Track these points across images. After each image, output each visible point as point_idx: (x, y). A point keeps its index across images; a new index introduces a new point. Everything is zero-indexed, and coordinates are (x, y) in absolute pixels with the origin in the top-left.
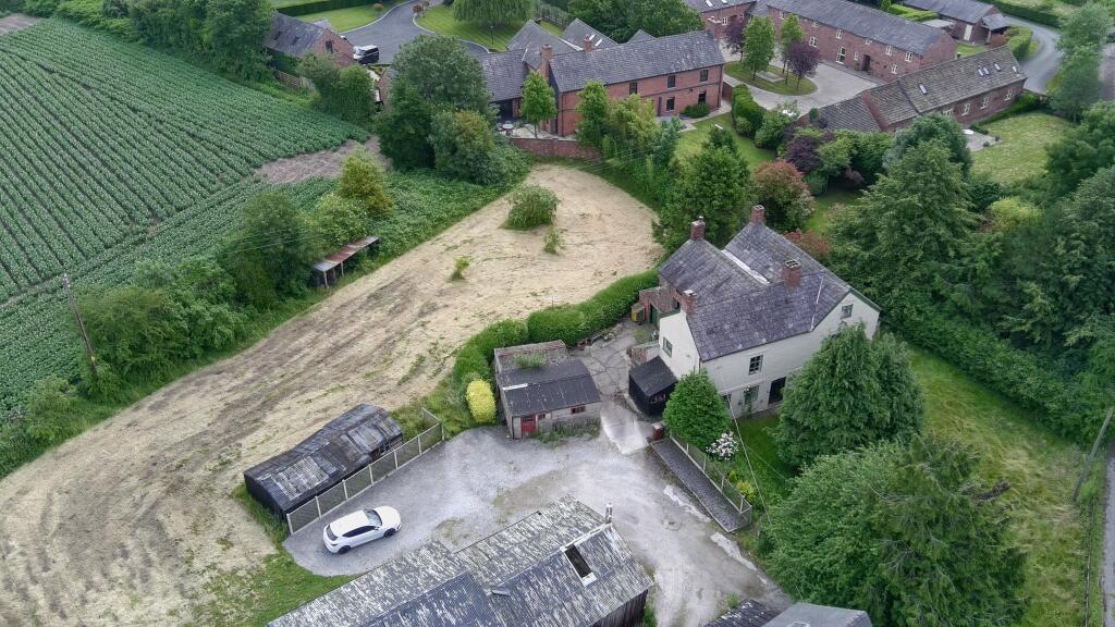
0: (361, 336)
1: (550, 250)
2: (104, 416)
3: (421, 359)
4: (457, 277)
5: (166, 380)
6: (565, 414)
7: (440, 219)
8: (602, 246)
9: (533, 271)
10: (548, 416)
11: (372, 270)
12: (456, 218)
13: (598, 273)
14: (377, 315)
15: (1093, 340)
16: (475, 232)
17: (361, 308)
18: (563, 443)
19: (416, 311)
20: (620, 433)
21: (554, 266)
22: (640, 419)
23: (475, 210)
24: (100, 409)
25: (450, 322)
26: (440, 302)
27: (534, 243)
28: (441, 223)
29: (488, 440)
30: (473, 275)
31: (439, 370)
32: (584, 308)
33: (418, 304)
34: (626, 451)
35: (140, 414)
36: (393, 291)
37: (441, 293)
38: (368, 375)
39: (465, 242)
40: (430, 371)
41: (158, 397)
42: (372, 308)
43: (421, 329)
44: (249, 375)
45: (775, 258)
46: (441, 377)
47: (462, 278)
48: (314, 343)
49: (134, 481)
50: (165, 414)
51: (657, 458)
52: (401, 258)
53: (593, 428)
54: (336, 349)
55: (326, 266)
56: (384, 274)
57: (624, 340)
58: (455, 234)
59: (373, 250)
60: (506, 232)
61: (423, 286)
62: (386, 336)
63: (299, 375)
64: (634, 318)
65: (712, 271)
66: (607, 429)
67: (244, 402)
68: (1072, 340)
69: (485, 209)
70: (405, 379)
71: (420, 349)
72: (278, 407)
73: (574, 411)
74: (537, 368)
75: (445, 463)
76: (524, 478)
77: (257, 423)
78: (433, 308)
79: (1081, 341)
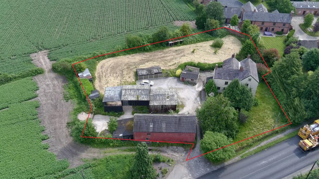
0: (169, 56)
1: (215, 53)
2: (125, 55)
4: (193, 52)
5: (136, 53)
6: (190, 80)
9: (208, 55)
10: (187, 79)
11: (179, 46)
12: (202, 41)
14: (174, 54)
16: (204, 45)
17: (173, 52)
18: (187, 85)
20: (198, 87)
21: (213, 56)
23: (207, 41)
24: (125, 53)
25: (185, 59)
26: (186, 55)
27: (213, 51)
28: (198, 41)
29: (176, 80)
30: (197, 52)
31: (177, 66)
32: (209, 64)
33: (182, 54)
34: (196, 90)
35: (130, 56)
36: (180, 51)
37: (188, 54)
38: (165, 63)
39: (201, 46)
40: (175, 66)
41: (134, 55)
43: (179, 59)
44: (148, 56)
48: (161, 55)
49: (123, 65)
50: (133, 57)
51: (201, 93)
52: (186, 46)
53: (194, 84)
54: (164, 57)
55: (170, 43)
56: (181, 47)
58: (200, 44)
60: (210, 47)
61: (186, 51)
62: (173, 58)
63: (155, 59)
65: (230, 64)
66: (197, 85)
67: (145, 60)
69: (210, 41)
70: (170, 66)
71: (176, 62)
72: (149, 62)
73: (192, 80)
74: (191, 71)
75: (166, 80)
76: (177, 87)
77: (144, 63)
78: (184, 56)
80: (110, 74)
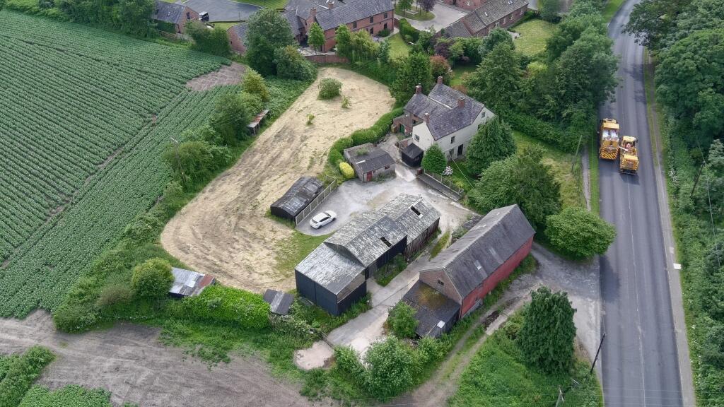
0: (281, 153)
1: (344, 107)
2: (192, 197)
3: (312, 158)
4: (309, 123)
5: (209, 180)
6: (383, 170)
7: (290, 99)
8: (367, 102)
9: (341, 117)
10: (376, 171)
11: (271, 125)
12: (296, 97)
13: (370, 115)
14: (283, 144)
15: (572, 113)
16: (307, 103)
17: (274, 141)
18: (384, 181)
19: (299, 140)
20: (404, 175)
21: (350, 113)
22: (410, 169)
23: (302, 93)
24: (191, 194)
25: (316, 142)
26: (308, 135)
27: (336, 106)
28: (291, 101)
29: (354, 185)
30: (316, 122)
31: (322, 162)
32: (372, 128)
33: (298, 137)
34: (409, 180)
35: (207, 194)
36: (284, 132)
37: (306, 131)
38: (293, 167)
39: (305, 108)
40: (318, 163)
41: (209, 187)
42: (279, 141)
43: (305, 147)
44: (243, 174)
45: (451, 97)
46: (324, 164)
47: (312, 124)
48: (262, 158)
49: (222, 217)
50: (217, 193)
51: (422, 181)
52: (281, 118)
53: (392, 175)
54: (273, 160)
55: (253, 125)
56: (276, 127)
57: (393, 140)
58: (299, 104)
59: (268, 116)
60: (319, 101)
61: (296, 129)
62: (292, 152)
63: (264, 171)
64: (393, 131)
65: (428, 106)
66: (398, 173)
67: (248, 184)
68: (564, 115)
69: (306, 92)
70: (309, 167)
71: (308, 155)
72: (263, 184)
73: (386, 168)
74: (365, 154)
75: (341, 194)
76: (375, 195)
77: (259, 191)
78: (306, 138)
79: (568, 115)
80: (223, 249)
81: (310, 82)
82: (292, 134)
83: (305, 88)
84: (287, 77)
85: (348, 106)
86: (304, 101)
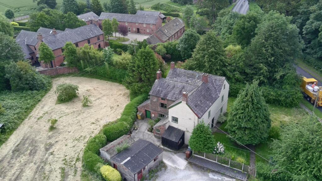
0: (22, 171)
1: (85, 106)
3: (63, 169)
4: (52, 128)
6: (152, 163)
7: (27, 108)
9: (85, 115)
10: (146, 167)
11: (6, 139)
12: (33, 106)
13: (112, 108)
14: (23, 159)
16: (46, 109)
17: (12, 158)
19: (43, 149)
20: (174, 162)
21: (92, 110)
22: (175, 153)
23: (39, 101)
25: (64, 148)
26: (52, 141)
27: (77, 106)
28: (28, 110)
30: (60, 125)
31: (76, 171)
32: (121, 120)
33: (42, 147)
34: (182, 168)
36: (24, 144)
37: (50, 138)
39: (44, 114)
40: (72, 173)
42: (18, 156)
43: (51, 156)
46: (79, 173)
47: (55, 128)
51: (195, 165)
52: (17, 130)
53: (161, 166)
56: (14, 139)
58: (37, 112)
60: (60, 105)
61: (37, 138)
62: (36, 166)
66: (166, 162)
69: (43, 99)
71: (57, 166)
73: (154, 161)
74: (126, 150)
78: (51, 145)
81: (47, 91)
82: (34, 144)
83: (42, 96)
84: (22, 89)
85: (89, 104)
86: (42, 108)
